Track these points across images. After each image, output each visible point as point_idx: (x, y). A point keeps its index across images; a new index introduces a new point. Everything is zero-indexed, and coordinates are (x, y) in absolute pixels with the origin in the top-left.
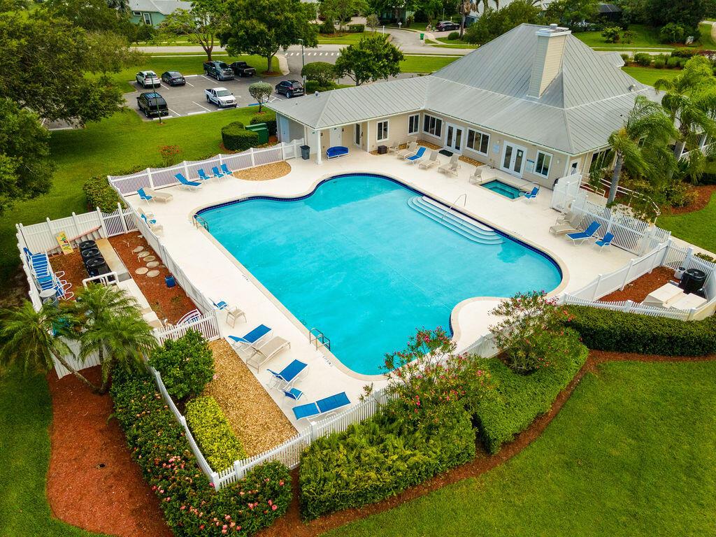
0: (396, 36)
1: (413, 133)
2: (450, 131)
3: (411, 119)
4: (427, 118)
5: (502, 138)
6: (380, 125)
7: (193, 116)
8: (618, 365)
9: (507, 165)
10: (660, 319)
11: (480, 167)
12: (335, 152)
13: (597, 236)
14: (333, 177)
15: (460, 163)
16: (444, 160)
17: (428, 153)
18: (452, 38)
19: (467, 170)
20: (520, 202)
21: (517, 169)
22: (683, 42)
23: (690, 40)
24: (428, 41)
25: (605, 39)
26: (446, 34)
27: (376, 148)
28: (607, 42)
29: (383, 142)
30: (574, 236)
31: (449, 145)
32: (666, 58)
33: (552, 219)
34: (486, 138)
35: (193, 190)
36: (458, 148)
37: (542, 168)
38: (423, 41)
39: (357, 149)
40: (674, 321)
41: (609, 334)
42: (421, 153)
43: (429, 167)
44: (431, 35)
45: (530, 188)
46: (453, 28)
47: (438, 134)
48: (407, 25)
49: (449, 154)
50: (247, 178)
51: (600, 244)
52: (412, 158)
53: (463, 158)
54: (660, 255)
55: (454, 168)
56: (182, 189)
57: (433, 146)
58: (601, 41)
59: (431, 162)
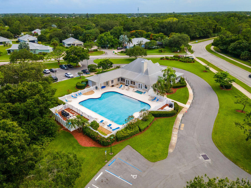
0: (107, 52)
1: (119, 82)
2: (127, 81)
3: (118, 79)
4: (121, 78)
5: (137, 82)
6: (112, 81)
7: (64, 81)
8: (159, 119)
9: (139, 87)
10: (165, 112)
11: (134, 88)
12: (103, 87)
13: (156, 100)
14: (104, 93)
15: (130, 87)
16: (126, 87)
17: (123, 86)
18: (122, 52)
19: (131, 89)
20: (143, 94)
21: (141, 88)
22: (177, 52)
23: (178, 51)
24: (116, 53)
25: (159, 51)
26: (120, 51)
27: (111, 86)
28: (160, 52)
29: (113, 84)
30: (152, 100)
31: (127, 84)
32: (172, 58)
33: (149, 97)
34: (134, 82)
35: (76, 98)
36: (129, 84)
37: (146, 87)
38: (114, 53)
39: (107, 86)
40: (166, 112)
41: (157, 114)
42: (121, 86)
43: (124, 89)
44: (116, 51)
45: (144, 92)
46: (121, 49)
47: (124, 81)
48: (109, 48)
49: (127, 86)
50: (85, 95)
51: (157, 101)
52: (120, 87)
53: (130, 86)
54: (166, 102)
55: (129, 89)
56: (73, 99)
57: (123, 84)
58: (159, 52)
59: (124, 88)
